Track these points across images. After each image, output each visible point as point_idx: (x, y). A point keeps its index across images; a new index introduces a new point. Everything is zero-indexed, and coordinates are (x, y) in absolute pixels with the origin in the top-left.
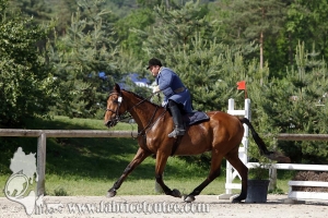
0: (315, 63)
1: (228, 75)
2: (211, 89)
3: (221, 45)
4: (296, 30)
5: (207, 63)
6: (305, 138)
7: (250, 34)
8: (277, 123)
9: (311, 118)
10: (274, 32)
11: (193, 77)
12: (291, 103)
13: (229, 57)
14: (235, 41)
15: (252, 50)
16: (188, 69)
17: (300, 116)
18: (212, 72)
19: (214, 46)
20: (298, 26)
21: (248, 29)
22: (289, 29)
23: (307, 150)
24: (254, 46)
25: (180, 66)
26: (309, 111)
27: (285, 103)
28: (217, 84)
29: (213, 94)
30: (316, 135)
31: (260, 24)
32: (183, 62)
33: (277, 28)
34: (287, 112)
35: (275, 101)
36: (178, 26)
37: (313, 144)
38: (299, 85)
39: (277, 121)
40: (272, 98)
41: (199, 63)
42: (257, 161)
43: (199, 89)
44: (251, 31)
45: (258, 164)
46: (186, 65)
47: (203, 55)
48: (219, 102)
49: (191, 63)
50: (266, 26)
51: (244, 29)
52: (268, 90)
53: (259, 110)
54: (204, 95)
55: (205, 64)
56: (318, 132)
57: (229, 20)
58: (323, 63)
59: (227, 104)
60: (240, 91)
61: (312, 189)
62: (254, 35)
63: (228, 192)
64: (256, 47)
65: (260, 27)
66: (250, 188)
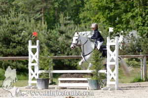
0: (68, 22)
1: (28, 29)
2: (20, 36)
3: (24, 14)
4: (59, 7)
5: (17, 23)
6: (65, 58)
7: (37, 9)
8: (52, 51)
9: (68, 48)
10: (48, 7)
11: (11, 30)
12: (58, 41)
13: (28, 21)
14: (30, 12)
15: (39, 17)
16: (8, 27)
17: (63, 47)
18: (20, 28)
19: (20, 15)
20: (60, 4)
21: (36, 6)
22: (56, 6)
23: (67, 63)
24: (39, 15)
25: (4, 25)
26: (67, 45)
27: (55, 41)
28: (23, 34)
29: (20, 38)
30: (70, 56)
31: (41, 4)
32: (6, 23)
33: (50, 6)
34: (56, 46)
35: (51, 41)
36: (2, 6)
37: (69, 60)
38: (62, 33)
39: (52, 50)
40: (49, 39)
41: (13, 23)
42: (43, 69)
43: (14, 36)
44: (37, 7)
45: (44, 71)
46: (7, 25)
47: (15, 20)
48: (24, 42)
49: (9, 24)
50: (45, 4)
51: (34, 7)
52: (47, 35)
53: (43, 45)
54: (16, 39)
55: (16, 24)
57: (26, 2)
58: (72, 22)
59: (28, 43)
60: (34, 36)
61: (70, 82)
62: (39, 9)
63: (29, 85)
64: (41, 15)
65: (42, 5)
66: (40, 82)
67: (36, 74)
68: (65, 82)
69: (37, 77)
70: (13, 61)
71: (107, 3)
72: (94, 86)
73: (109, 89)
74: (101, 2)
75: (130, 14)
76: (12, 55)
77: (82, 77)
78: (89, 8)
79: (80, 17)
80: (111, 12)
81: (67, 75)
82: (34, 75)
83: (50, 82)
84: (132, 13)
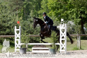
1: (12, 20)
4: (26, 7)
6: (34, 36)
10: (20, 8)
11: (3, 20)
13: (12, 15)
16: (1, 18)
17: (32, 30)
18: (8, 19)
20: (27, 6)
22: (24, 7)
23: (34, 39)
27: (28, 27)
28: (9, 22)
29: (8, 25)
30: (36, 35)
32: (0, 16)
34: (28, 29)
38: (32, 22)
40: (24, 25)
44: (14, 8)
51: (12, 7)
52: (23, 23)
54: (6, 26)
55: (6, 17)
56: (37, 34)
60: (16, 24)
61: (38, 50)
62: (15, 8)
63: (15, 52)
64: (19, 12)
65: (17, 6)
66: (22, 50)
67: (19, 46)
68: (36, 50)
69: (19, 47)
70: (4, 38)
71: (56, 5)
72: (52, 52)
73: (61, 54)
74: (53, 4)
75: (69, 12)
76: (3, 34)
77: (46, 47)
78: (43, 8)
79: (38, 13)
80: (58, 10)
81: (37, 46)
82: (18, 46)
83: (27, 50)
84: (71, 11)
